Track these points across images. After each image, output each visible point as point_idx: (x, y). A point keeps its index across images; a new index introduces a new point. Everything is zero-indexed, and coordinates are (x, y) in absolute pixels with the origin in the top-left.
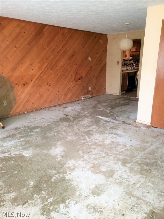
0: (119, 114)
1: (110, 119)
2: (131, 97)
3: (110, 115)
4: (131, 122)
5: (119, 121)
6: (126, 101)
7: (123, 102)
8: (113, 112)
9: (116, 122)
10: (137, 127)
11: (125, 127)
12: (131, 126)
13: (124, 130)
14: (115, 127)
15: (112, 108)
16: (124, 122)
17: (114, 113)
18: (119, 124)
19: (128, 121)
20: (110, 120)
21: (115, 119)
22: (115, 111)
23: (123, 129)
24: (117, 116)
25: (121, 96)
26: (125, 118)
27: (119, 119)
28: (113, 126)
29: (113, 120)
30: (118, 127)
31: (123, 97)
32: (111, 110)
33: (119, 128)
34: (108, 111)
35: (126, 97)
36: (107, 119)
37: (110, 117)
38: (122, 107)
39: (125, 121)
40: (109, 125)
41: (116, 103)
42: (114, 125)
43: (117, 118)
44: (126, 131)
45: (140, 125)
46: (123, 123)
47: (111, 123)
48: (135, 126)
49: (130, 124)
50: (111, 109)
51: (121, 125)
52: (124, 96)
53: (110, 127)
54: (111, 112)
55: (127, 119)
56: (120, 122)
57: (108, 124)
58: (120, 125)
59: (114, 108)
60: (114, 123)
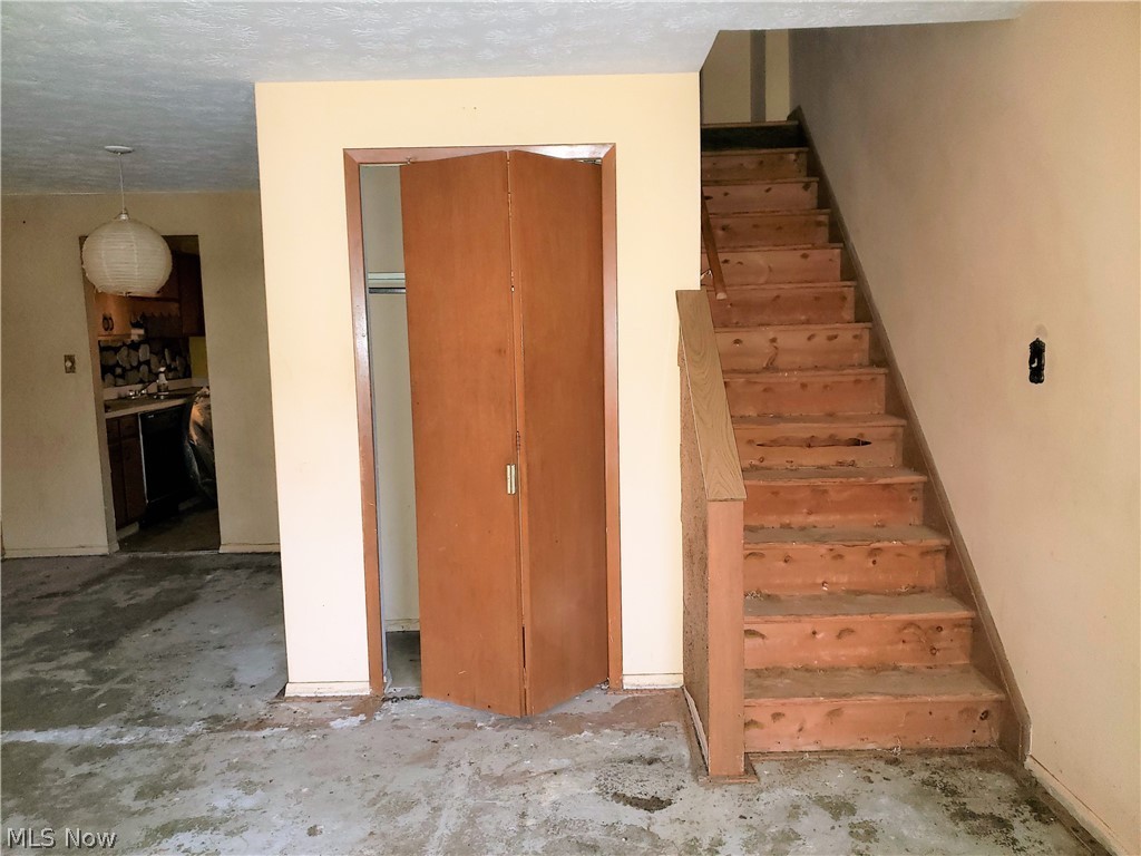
0: (157, 676)
1: (114, 729)
2: (187, 554)
3: (98, 701)
4: (260, 707)
5: (178, 722)
6: (166, 584)
7: (148, 593)
8: (115, 673)
9: (163, 739)
10: (307, 727)
11: (235, 753)
12: (267, 732)
13: (242, 774)
14: (175, 776)
15: (91, 647)
16: (216, 719)
17: (125, 681)
18: (189, 740)
19: (239, 706)
20: (120, 736)
21: (149, 719)
22: (123, 665)
23: (231, 767)
24: (150, 692)
25: (125, 556)
26: (212, 694)
27: (173, 713)
28: (154, 769)
29: (141, 731)
30: (195, 769)
31: (134, 562)
32: (95, 665)
33: (201, 776)
34: (77, 678)
35: (157, 555)
36: (91, 735)
37: (105, 713)
38: (162, 624)
39: (222, 711)
40: (120, 775)
41: (109, 608)
42: (161, 763)
43: (159, 705)
44: (255, 777)
45: (319, 711)
46: (210, 730)
47: (131, 758)
48: (292, 727)
49: (260, 724)
50: (88, 654)
51: (207, 750)
52: (141, 555)
53: (137, 785)
54: (100, 677)
55: (228, 695)
56: (192, 730)
57: (114, 770)
58: (196, 746)
59: (111, 644)
60: (153, 751)
